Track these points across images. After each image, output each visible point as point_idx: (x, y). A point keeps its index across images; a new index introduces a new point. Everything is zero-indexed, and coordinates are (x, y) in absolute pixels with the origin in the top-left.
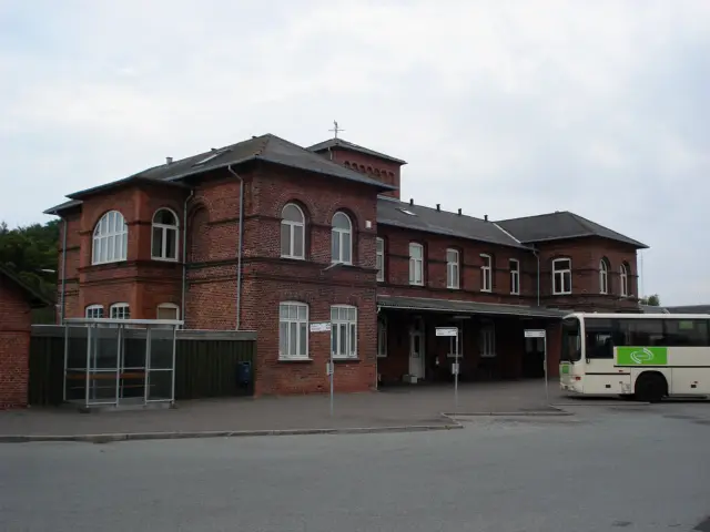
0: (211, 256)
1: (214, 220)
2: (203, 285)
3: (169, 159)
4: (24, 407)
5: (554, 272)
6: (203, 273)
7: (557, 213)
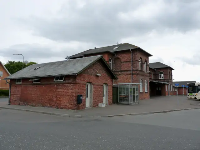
0: (122, 69)
1: (122, 61)
2: (120, 76)
3: (95, 47)
4: (112, 104)
5: (159, 74)
6: (120, 73)
7: (157, 63)
